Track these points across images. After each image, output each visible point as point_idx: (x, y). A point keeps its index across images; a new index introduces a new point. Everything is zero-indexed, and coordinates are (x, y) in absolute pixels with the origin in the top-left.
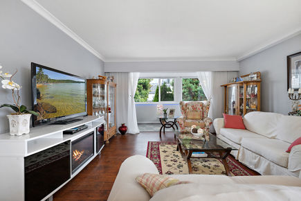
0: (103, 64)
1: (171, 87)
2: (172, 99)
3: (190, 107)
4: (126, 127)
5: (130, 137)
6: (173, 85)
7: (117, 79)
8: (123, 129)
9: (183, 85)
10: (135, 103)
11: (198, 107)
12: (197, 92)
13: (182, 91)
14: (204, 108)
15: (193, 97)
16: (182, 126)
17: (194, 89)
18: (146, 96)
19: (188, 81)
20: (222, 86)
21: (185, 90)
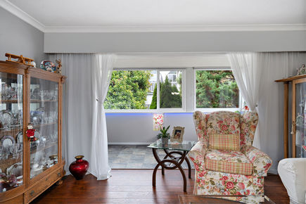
1: (178, 86)
2: (180, 105)
3: (215, 124)
4: (86, 163)
5: (93, 188)
6: (180, 82)
8: (79, 169)
9: (197, 82)
10: (104, 111)
11: (232, 123)
12: (218, 93)
13: (196, 91)
14: (244, 126)
15: (212, 100)
16: (201, 168)
17: (214, 89)
18: (143, 98)
19: (205, 75)
20: (277, 81)
21: (200, 90)
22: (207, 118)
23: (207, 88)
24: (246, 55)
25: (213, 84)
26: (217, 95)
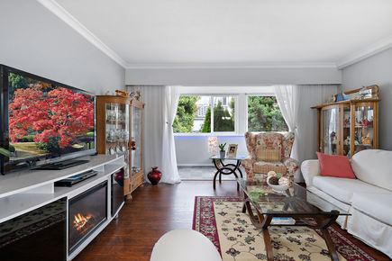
0: (123, 71)
1: (230, 110)
2: (232, 129)
3: (262, 142)
4: (159, 172)
6: (233, 107)
7: (146, 97)
8: (154, 177)
9: (249, 106)
10: (173, 134)
11: (275, 141)
12: (271, 117)
13: (247, 116)
14: (285, 143)
15: (265, 125)
16: (250, 172)
17: (266, 114)
18: (190, 123)
19: (257, 101)
20: (313, 108)
21: (253, 115)
22: (256, 137)
23: (259, 112)
24: (288, 87)
25: (265, 109)
26: (269, 119)
